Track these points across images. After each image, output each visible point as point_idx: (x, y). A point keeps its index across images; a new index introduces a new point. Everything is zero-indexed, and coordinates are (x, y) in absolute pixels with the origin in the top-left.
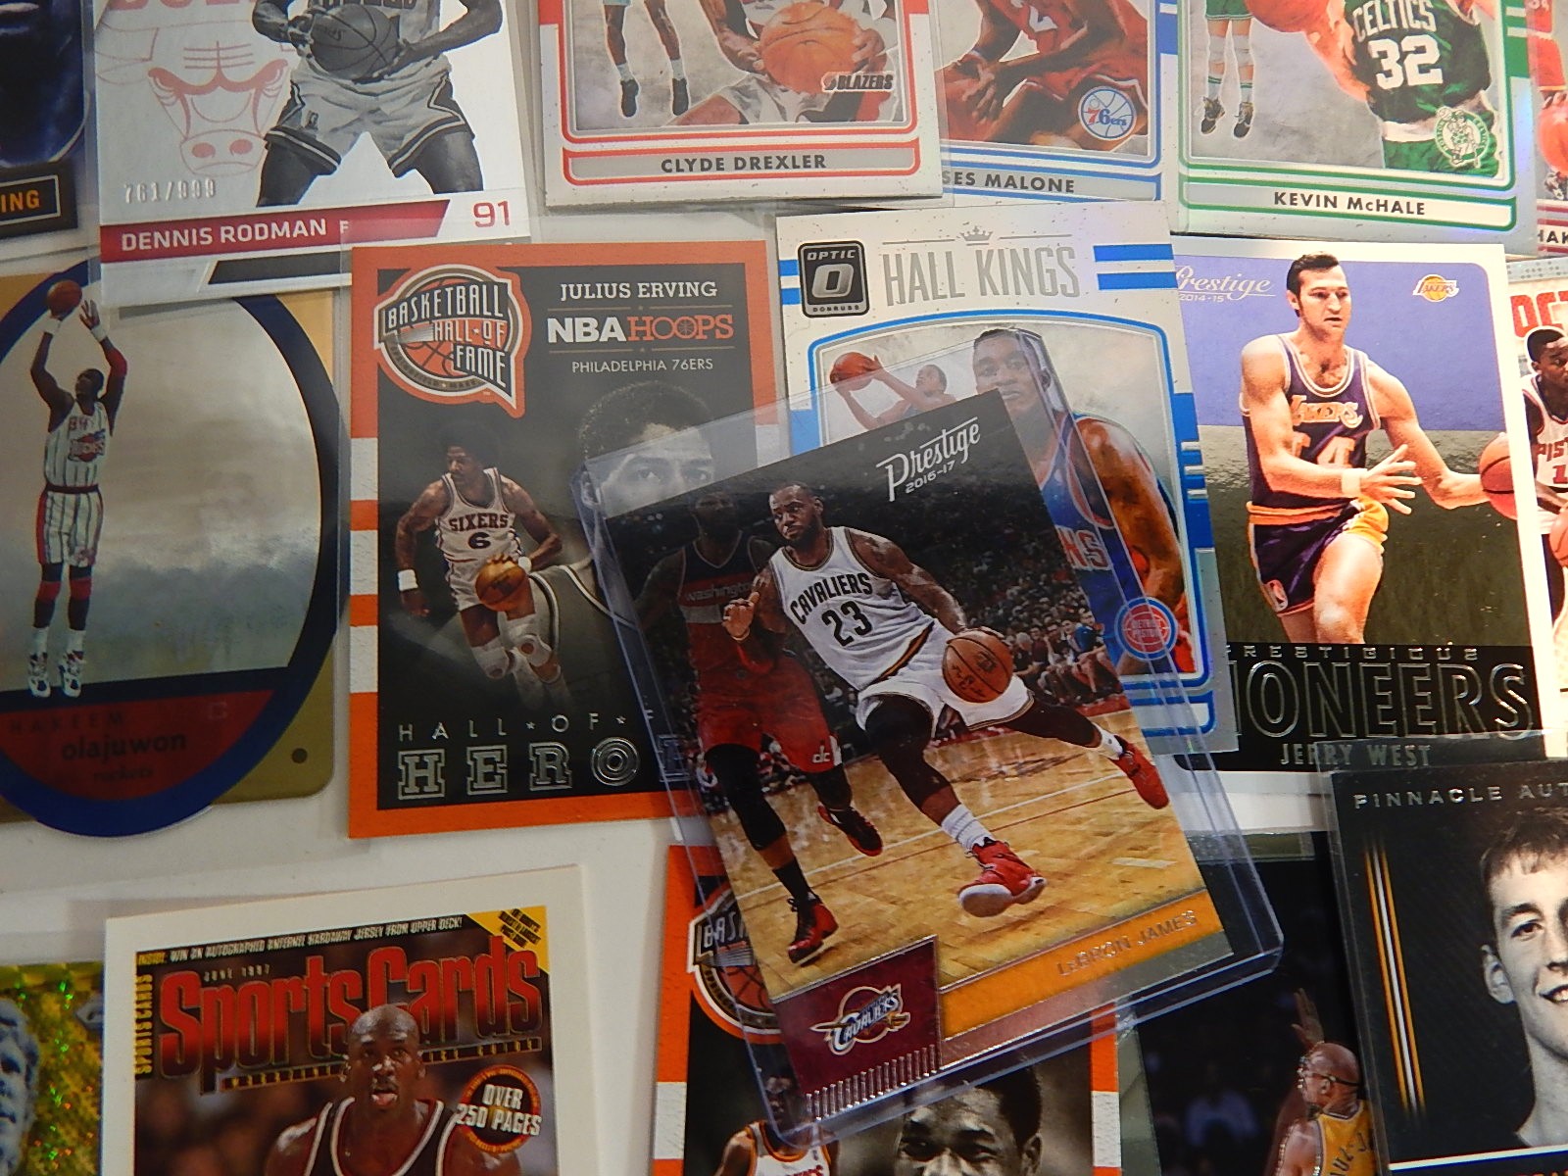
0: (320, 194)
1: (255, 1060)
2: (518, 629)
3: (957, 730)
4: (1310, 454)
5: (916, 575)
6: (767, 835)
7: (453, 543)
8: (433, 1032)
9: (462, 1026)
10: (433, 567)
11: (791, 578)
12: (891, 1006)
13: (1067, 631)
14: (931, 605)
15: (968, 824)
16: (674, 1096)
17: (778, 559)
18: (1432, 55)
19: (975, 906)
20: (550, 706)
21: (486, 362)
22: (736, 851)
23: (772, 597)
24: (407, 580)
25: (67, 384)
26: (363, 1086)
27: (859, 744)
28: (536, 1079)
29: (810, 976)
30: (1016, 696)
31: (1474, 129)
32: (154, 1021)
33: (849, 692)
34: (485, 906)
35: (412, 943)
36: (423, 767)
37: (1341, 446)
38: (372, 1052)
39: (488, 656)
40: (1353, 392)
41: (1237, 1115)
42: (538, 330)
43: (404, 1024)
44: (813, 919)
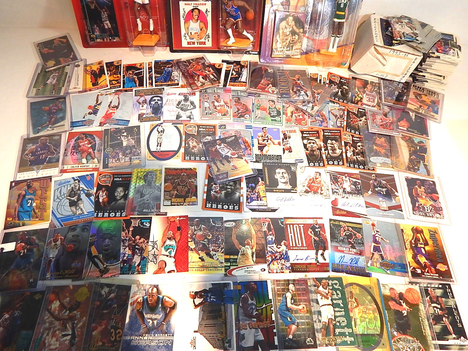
0: (181, 119)
1: (174, 175)
2: (195, 149)
3: (231, 158)
4: (263, 141)
5: (229, 147)
6: (215, 164)
7: (190, 143)
8: (187, 175)
9: (190, 175)
10: (189, 145)
11: (218, 147)
12: (225, 175)
13: (241, 151)
14: (230, 149)
15: (232, 164)
16: (207, 180)
17: (217, 146)
18: (276, 113)
19: (232, 169)
20: (198, 155)
21: (194, 131)
22: (213, 165)
23: (217, 148)
24: (187, 145)
25: (160, 131)
26: (182, 178)
27: (223, 158)
28: (196, 179)
29: (218, 173)
30: (236, 156)
31: (279, 118)
32: (166, 172)
33: (223, 155)
34: (192, 168)
35: (186, 169)
36: (187, 158)
37: (266, 141)
38: (183, 176)
39: (193, 151)
40: (267, 137)
41: (253, 185)
42: (198, 129)
43: (185, 174)
44: (219, 169)
